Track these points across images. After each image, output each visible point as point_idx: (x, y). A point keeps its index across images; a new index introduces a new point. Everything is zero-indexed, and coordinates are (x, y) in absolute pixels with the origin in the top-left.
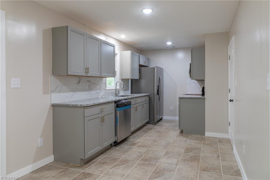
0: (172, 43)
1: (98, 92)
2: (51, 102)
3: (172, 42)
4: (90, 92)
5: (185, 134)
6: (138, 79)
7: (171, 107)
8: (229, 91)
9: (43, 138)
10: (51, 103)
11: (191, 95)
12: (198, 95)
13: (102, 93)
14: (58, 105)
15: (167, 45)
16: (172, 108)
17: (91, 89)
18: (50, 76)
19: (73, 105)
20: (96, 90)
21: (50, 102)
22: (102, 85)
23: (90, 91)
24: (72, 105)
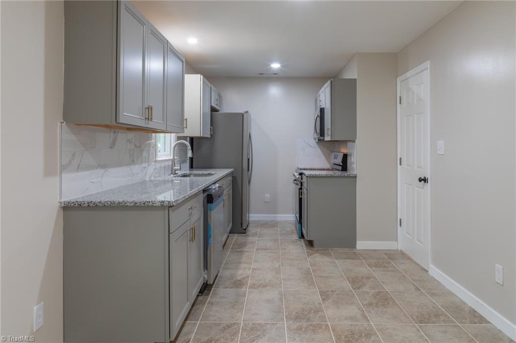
0: (281, 66)
1: (145, 168)
2: (61, 198)
3: (280, 63)
4: (131, 167)
5: (321, 249)
6: (209, 138)
7: (266, 195)
8: (401, 161)
9: (43, 303)
10: (63, 200)
11: (311, 169)
12: (324, 170)
13: (151, 170)
14: (87, 204)
15: (272, 68)
16: (267, 197)
17: (133, 161)
18: (59, 124)
19: (136, 203)
20: (142, 163)
21: (58, 197)
22: (151, 149)
23: (131, 165)
24: (133, 204)
